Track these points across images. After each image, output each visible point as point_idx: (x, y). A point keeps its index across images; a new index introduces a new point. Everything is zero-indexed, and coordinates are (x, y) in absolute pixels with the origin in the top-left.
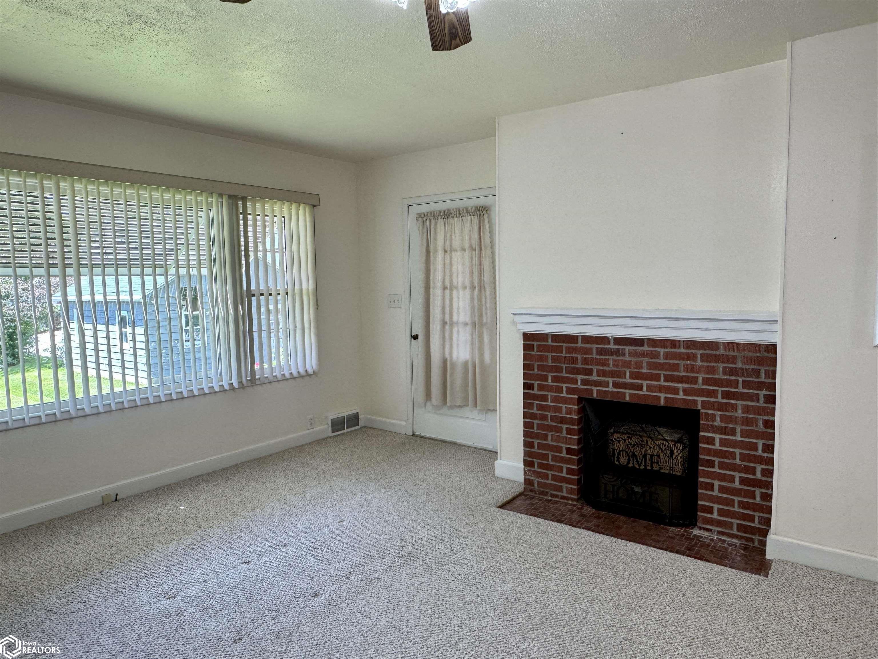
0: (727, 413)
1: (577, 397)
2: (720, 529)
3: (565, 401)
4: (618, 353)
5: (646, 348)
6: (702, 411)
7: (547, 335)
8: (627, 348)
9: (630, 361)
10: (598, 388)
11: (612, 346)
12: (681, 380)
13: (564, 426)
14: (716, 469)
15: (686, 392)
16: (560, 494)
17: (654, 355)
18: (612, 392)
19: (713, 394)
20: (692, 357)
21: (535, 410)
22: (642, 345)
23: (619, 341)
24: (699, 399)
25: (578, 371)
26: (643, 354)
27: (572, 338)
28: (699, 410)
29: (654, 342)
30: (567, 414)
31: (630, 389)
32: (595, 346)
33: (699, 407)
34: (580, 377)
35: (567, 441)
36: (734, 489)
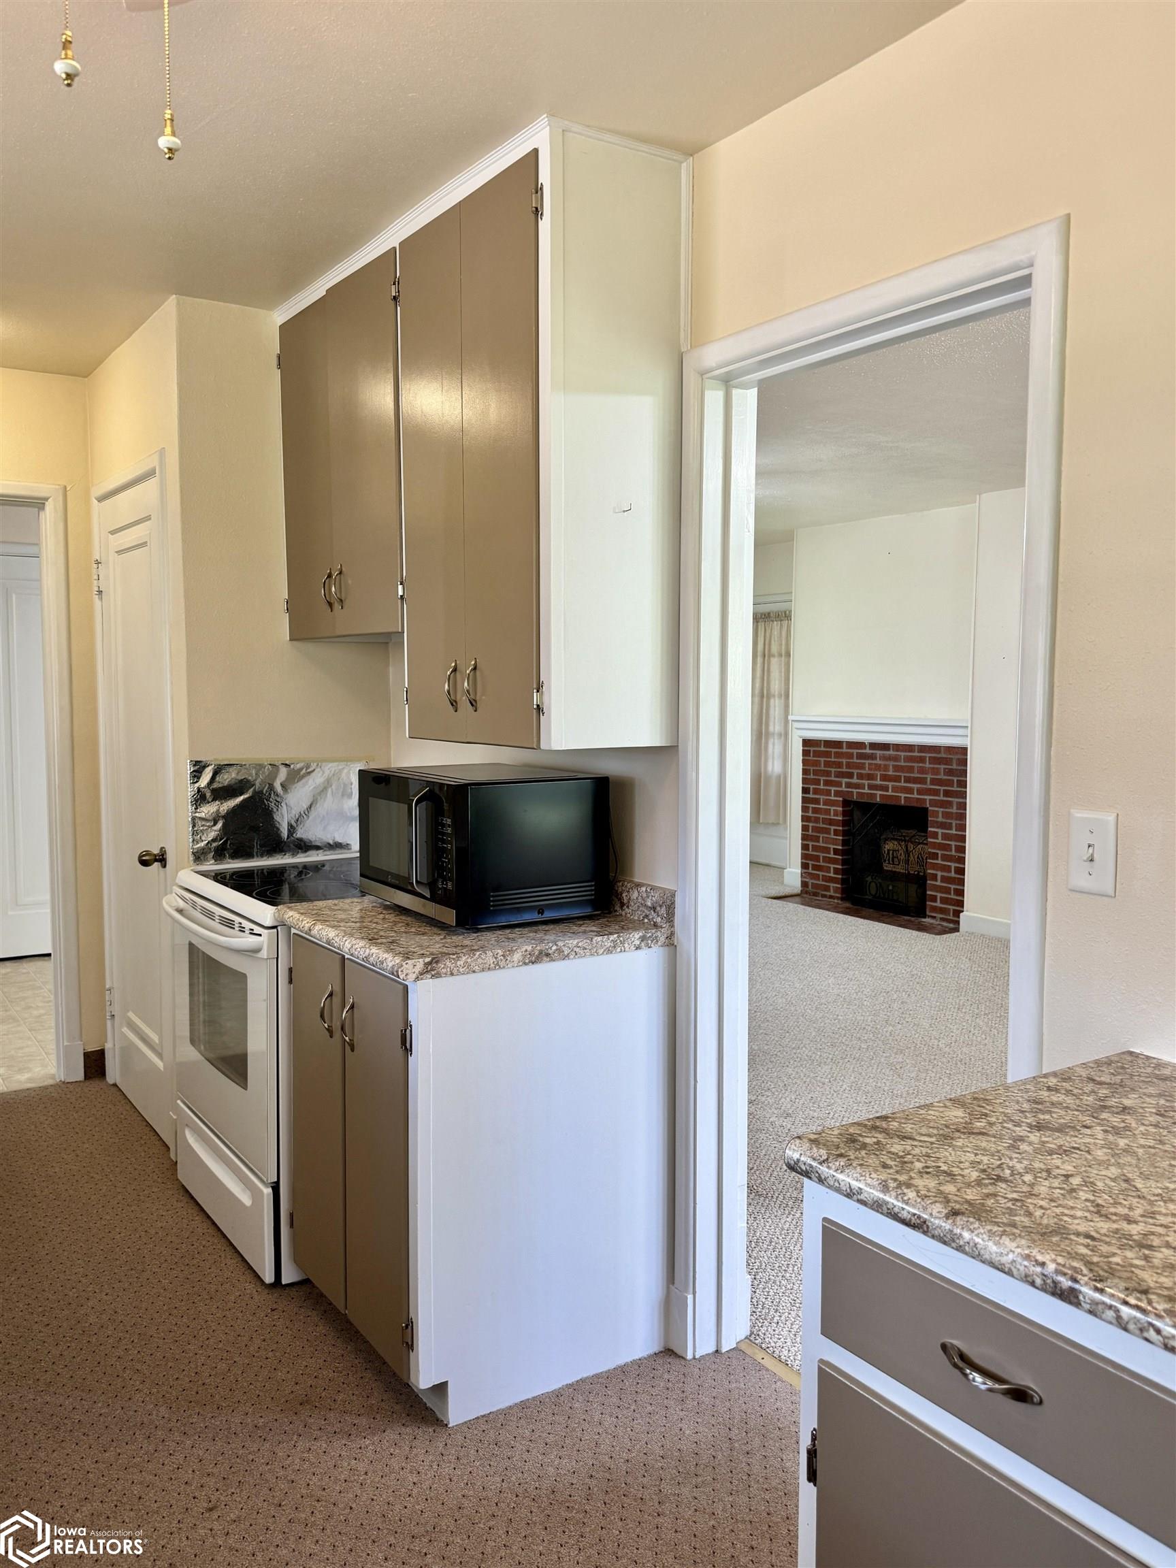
0: (947, 810)
1: (841, 799)
2: (942, 916)
3: (833, 803)
4: (872, 757)
5: (891, 752)
6: (930, 808)
7: (821, 741)
8: (878, 752)
9: (880, 765)
10: (857, 790)
11: (868, 751)
12: (915, 781)
13: (833, 828)
14: (939, 861)
15: (920, 792)
16: (828, 893)
17: (896, 759)
18: (868, 793)
19: (936, 792)
20: (922, 760)
21: (810, 814)
22: (889, 750)
23: (874, 745)
24: (928, 797)
25: (843, 775)
26: (889, 758)
27: (837, 744)
28: (928, 808)
29: (898, 747)
30: (834, 815)
31: (880, 790)
32: (855, 751)
33: (928, 806)
34: (844, 780)
35: (834, 842)
36: (951, 878)
